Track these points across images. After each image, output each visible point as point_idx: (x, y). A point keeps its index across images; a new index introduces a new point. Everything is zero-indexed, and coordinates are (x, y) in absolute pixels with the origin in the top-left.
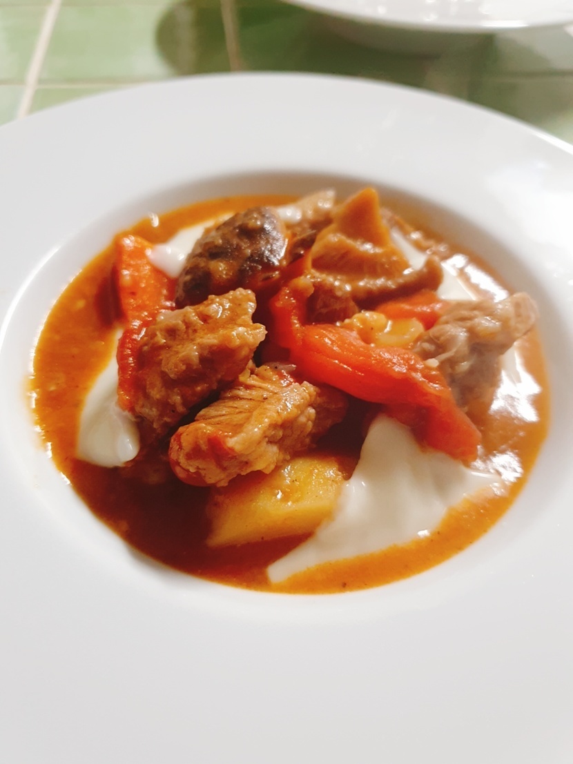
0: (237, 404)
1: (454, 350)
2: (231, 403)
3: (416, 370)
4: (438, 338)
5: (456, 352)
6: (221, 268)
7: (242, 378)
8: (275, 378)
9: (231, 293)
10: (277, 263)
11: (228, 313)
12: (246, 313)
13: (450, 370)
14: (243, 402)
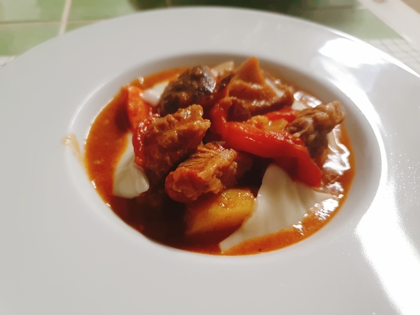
0: (198, 160)
1: (307, 128)
2: (195, 160)
3: (289, 139)
4: (298, 124)
5: (308, 129)
6: (184, 95)
7: (199, 148)
8: (215, 148)
9: (190, 106)
10: (212, 91)
11: (189, 116)
12: (199, 115)
13: (305, 139)
14: (201, 159)
